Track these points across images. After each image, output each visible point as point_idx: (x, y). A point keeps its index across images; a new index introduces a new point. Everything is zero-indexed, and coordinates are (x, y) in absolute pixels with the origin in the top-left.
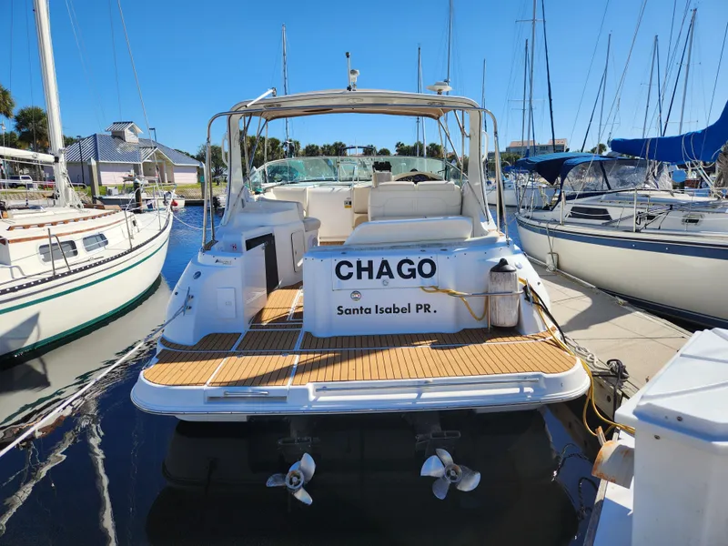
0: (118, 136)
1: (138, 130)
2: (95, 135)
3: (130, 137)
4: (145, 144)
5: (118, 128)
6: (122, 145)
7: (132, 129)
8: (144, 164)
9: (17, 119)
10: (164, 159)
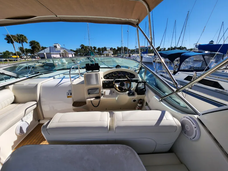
0: (56, 47)
1: (60, 45)
2: (50, 47)
3: (58, 47)
4: (62, 48)
5: (55, 45)
6: (57, 49)
7: (58, 45)
8: (62, 53)
9: (30, 43)
10: (66, 52)
